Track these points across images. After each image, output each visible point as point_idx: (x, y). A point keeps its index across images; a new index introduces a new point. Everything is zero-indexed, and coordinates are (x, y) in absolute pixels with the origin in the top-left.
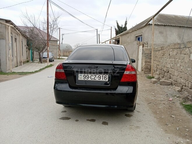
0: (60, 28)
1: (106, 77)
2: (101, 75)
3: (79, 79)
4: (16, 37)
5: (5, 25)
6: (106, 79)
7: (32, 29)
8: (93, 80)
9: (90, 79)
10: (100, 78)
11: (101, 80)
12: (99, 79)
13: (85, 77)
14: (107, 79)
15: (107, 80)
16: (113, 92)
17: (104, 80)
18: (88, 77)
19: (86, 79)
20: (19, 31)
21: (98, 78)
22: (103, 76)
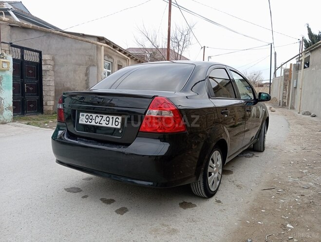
0: (204, 47)
1: (117, 120)
2: (111, 117)
3: (80, 122)
4: (122, 63)
5: (97, 45)
6: (117, 123)
7: (154, 50)
8: (98, 124)
9: (93, 123)
10: (109, 121)
11: (110, 125)
12: (107, 123)
13: (88, 119)
14: (120, 124)
15: (119, 127)
16: (122, 149)
17: (114, 126)
18: (92, 119)
19: (88, 123)
20: (125, 53)
21: (106, 121)
22: (113, 118)
